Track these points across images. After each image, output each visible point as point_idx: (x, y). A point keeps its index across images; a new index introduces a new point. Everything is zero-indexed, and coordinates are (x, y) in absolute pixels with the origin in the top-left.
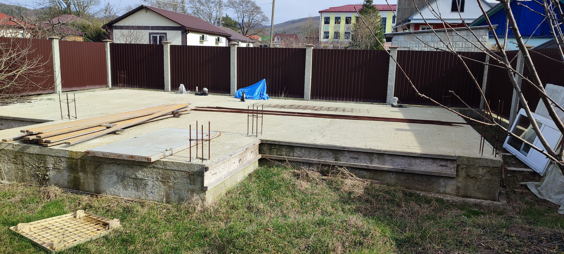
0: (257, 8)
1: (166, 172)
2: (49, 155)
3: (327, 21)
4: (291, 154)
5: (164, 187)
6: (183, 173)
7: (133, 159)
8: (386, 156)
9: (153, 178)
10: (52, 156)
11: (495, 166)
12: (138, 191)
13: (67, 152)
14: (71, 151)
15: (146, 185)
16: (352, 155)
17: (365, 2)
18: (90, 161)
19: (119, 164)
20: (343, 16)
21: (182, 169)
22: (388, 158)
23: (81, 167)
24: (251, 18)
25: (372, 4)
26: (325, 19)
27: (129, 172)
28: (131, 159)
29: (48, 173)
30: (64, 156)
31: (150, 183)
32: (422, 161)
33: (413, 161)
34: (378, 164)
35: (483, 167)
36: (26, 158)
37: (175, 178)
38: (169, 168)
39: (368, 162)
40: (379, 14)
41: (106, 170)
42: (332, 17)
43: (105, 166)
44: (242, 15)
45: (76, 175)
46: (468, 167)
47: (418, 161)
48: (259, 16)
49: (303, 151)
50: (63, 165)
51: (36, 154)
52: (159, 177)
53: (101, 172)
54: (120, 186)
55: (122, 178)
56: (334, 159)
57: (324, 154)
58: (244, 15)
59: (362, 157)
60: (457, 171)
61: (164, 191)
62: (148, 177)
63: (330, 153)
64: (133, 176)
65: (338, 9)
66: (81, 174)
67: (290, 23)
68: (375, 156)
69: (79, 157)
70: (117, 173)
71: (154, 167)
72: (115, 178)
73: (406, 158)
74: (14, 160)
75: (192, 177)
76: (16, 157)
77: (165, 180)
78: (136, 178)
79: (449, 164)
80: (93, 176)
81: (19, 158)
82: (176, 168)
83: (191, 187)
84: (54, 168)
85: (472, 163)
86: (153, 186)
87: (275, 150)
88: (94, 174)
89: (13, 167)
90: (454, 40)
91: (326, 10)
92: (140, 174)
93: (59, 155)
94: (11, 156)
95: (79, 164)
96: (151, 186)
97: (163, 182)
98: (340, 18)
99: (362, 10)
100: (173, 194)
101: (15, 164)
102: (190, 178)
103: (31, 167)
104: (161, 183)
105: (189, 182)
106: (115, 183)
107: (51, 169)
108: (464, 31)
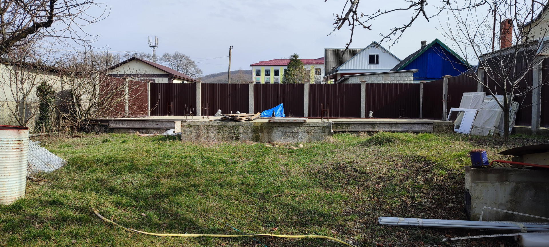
0: (191, 62)
1: (310, 128)
2: (241, 126)
3: (258, 73)
4: (349, 128)
5: (308, 135)
6: (319, 128)
7: (296, 122)
8: (398, 124)
9: (302, 132)
10: (242, 126)
11: (450, 125)
12: (293, 139)
13: (252, 123)
14: (255, 122)
15: (298, 135)
16: (381, 125)
17: (292, 57)
18: (266, 126)
19: (283, 127)
20: (272, 70)
21: (318, 126)
22: (400, 126)
23: (260, 130)
24: (186, 71)
25: (297, 59)
26: (256, 71)
27: (289, 130)
28: (295, 121)
29: (240, 135)
30: (250, 125)
31: (300, 134)
32: (417, 125)
33: (412, 126)
34: (395, 129)
35: (445, 126)
36: (226, 129)
37: (314, 130)
38: (311, 126)
39: (390, 129)
40: (304, 67)
41: (275, 130)
42: (263, 70)
43: (274, 128)
44: (177, 68)
45: (257, 135)
46: (438, 126)
47: (414, 126)
48: (193, 69)
49: (355, 125)
50: (250, 130)
51: (232, 126)
52: (306, 131)
53: (272, 131)
54: (283, 138)
55: (285, 133)
56: (372, 129)
57: (366, 126)
58: (179, 69)
59: (387, 126)
60: (433, 129)
61: (308, 137)
62: (299, 131)
63: (370, 125)
64: (291, 132)
65: (267, 63)
66: (260, 134)
67: (210, 76)
68: (393, 125)
69: (260, 125)
70: (282, 131)
71: (303, 126)
72: (280, 134)
73: (408, 125)
74: (217, 130)
75: (324, 129)
76: (219, 129)
77: (308, 132)
78: (293, 133)
79: (429, 126)
80: (267, 134)
81: (221, 129)
82: (315, 125)
83: (323, 134)
84: (244, 132)
85: (440, 125)
86: (302, 135)
87: (339, 126)
88: (268, 133)
89: (217, 134)
90: (391, 79)
91: (257, 64)
92: (295, 130)
93: (247, 125)
94: (216, 128)
95: (259, 128)
96: (301, 136)
97: (308, 133)
98: (269, 71)
99: (289, 63)
100: (313, 138)
101: (218, 132)
102: (322, 129)
103: (228, 133)
104: (306, 134)
105: (322, 131)
106: (280, 136)
107: (242, 133)
108: (397, 73)
